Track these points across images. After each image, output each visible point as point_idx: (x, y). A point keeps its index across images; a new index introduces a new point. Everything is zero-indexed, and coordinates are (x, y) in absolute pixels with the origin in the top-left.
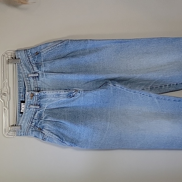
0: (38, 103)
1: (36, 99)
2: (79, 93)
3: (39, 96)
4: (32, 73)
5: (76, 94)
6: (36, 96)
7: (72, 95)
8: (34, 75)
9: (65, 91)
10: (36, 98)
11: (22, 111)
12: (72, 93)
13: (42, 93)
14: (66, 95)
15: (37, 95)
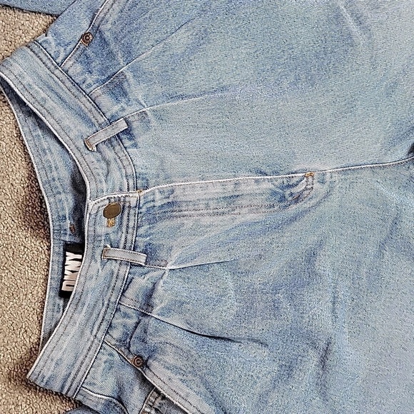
0: (142, 242)
1: (131, 224)
2: (323, 182)
3: (144, 210)
4: (100, 125)
5: (306, 189)
6: (132, 212)
7: (291, 194)
8: (112, 131)
9: (257, 181)
10: (132, 218)
11: (69, 289)
12: (289, 186)
13: (158, 196)
14: (264, 197)
15: (133, 204)
